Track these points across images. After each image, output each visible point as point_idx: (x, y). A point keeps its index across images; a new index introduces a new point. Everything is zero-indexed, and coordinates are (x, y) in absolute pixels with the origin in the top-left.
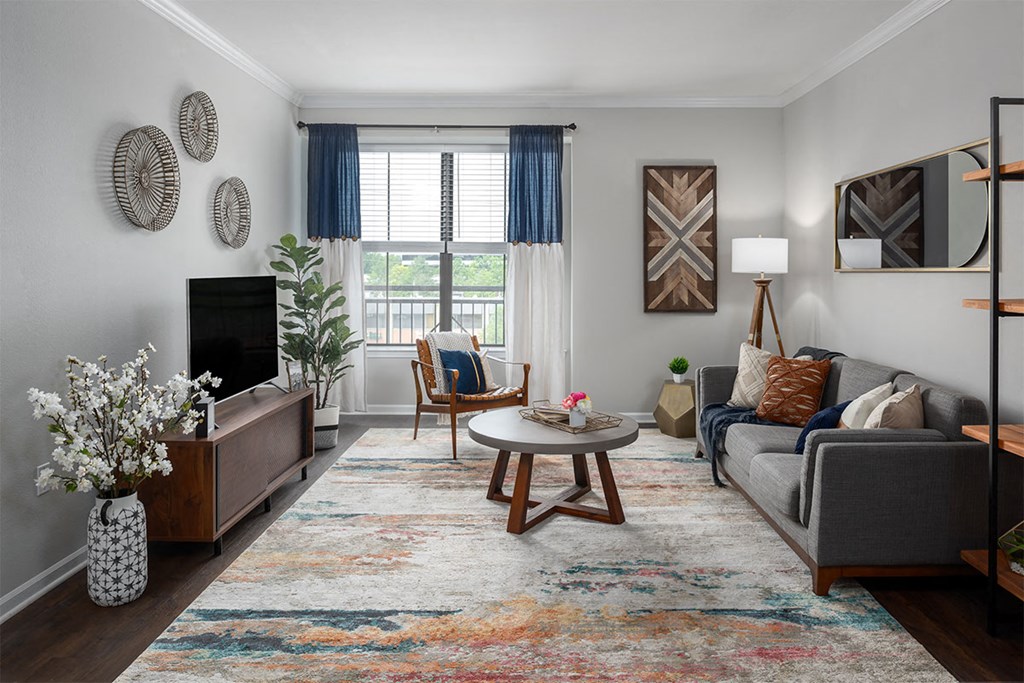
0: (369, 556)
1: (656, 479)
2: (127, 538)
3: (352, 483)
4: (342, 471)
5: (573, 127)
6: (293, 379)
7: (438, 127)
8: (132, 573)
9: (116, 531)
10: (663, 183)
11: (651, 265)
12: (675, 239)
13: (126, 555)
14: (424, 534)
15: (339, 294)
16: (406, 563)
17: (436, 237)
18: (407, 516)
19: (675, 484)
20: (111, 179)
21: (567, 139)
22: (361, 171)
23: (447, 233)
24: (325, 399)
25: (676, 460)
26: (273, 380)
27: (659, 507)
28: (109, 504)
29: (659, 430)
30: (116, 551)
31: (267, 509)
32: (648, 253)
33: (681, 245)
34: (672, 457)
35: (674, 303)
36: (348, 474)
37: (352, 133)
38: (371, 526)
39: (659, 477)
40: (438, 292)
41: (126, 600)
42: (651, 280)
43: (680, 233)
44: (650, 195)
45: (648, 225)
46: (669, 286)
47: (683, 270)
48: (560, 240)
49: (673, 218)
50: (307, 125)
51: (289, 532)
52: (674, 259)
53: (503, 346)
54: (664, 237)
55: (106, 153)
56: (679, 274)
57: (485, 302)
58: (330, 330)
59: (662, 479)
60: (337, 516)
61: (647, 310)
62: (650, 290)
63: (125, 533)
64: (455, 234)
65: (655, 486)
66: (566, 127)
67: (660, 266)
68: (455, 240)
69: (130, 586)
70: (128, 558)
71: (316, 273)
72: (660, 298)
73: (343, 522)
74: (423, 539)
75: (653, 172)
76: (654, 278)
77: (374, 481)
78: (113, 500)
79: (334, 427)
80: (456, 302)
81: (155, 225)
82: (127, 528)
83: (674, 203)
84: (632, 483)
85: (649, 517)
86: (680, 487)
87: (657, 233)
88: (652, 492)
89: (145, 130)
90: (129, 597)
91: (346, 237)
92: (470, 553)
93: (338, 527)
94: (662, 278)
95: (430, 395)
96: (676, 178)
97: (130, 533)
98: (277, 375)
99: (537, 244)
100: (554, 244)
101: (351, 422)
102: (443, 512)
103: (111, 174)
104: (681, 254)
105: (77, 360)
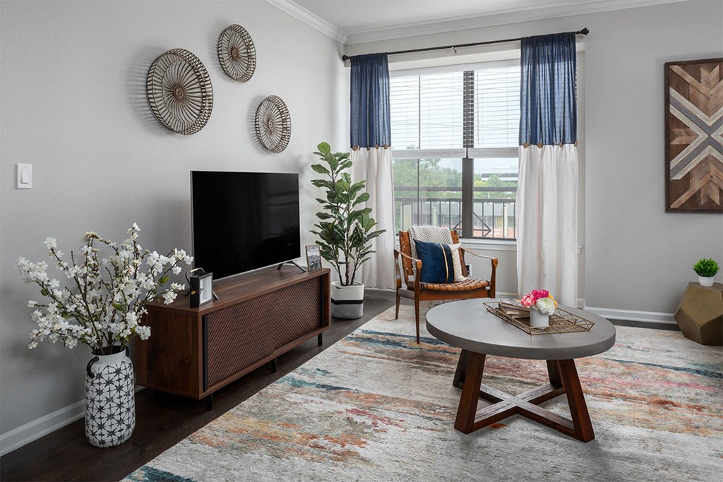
0: (326, 437)
1: (669, 394)
2: (109, 391)
3: (354, 354)
4: (353, 342)
5: (585, 32)
6: (310, 260)
7: (455, 46)
8: (114, 421)
9: (100, 384)
10: (689, 78)
11: (673, 163)
12: (703, 136)
13: (108, 405)
14: (389, 421)
15: (363, 191)
16: (355, 454)
17: (459, 144)
18: (383, 396)
19: (692, 404)
20: (144, 92)
21: (579, 46)
22: (391, 89)
23: (468, 141)
24: (353, 278)
25: (698, 372)
26: (294, 260)
27: (666, 433)
28: (96, 360)
29: (680, 334)
30: (100, 401)
31: (274, 371)
32: (670, 152)
33: (710, 142)
34: (693, 367)
35: (702, 203)
36: (355, 345)
37: (384, 61)
38: (346, 403)
39: (673, 391)
40: (461, 193)
41: (109, 444)
42: (673, 178)
43: (709, 130)
44: (673, 92)
45: (670, 123)
46: (696, 185)
47: (713, 169)
48: (574, 141)
49: (700, 115)
50: (350, 58)
51: (275, 397)
52: (702, 156)
53: (515, 240)
54: (689, 134)
55: (139, 71)
56: (708, 172)
57: (504, 201)
58: (357, 221)
59: (677, 395)
60: (323, 386)
61: (668, 209)
62: (672, 190)
63: (108, 387)
64: (475, 141)
65: (667, 403)
66: (578, 33)
67: (684, 165)
68: (475, 147)
69: (112, 433)
70: (110, 408)
71: (345, 174)
72: (684, 198)
73: (324, 395)
74: (386, 427)
75: (676, 69)
76: (679, 177)
77: (375, 354)
78: (99, 356)
79: (359, 302)
80: (478, 201)
81: (189, 130)
82: (109, 382)
83: (702, 98)
84: (637, 395)
85: (651, 445)
86: (700, 409)
87: (682, 130)
88: (661, 410)
89: (174, 53)
90: (112, 441)
91: (379, 146)
92: (424, 455)
93: (318, 399)
94: (688, 177)
95: (406, 282)
96: (704, 73)
97: (112, 387)
98: (299, 256)
99: (548, 146)
100: (567, 145)
101: (384, 297)
102: (420, 398)
103: (144, 88)
104: (710, 151)
105: (98, 236)
